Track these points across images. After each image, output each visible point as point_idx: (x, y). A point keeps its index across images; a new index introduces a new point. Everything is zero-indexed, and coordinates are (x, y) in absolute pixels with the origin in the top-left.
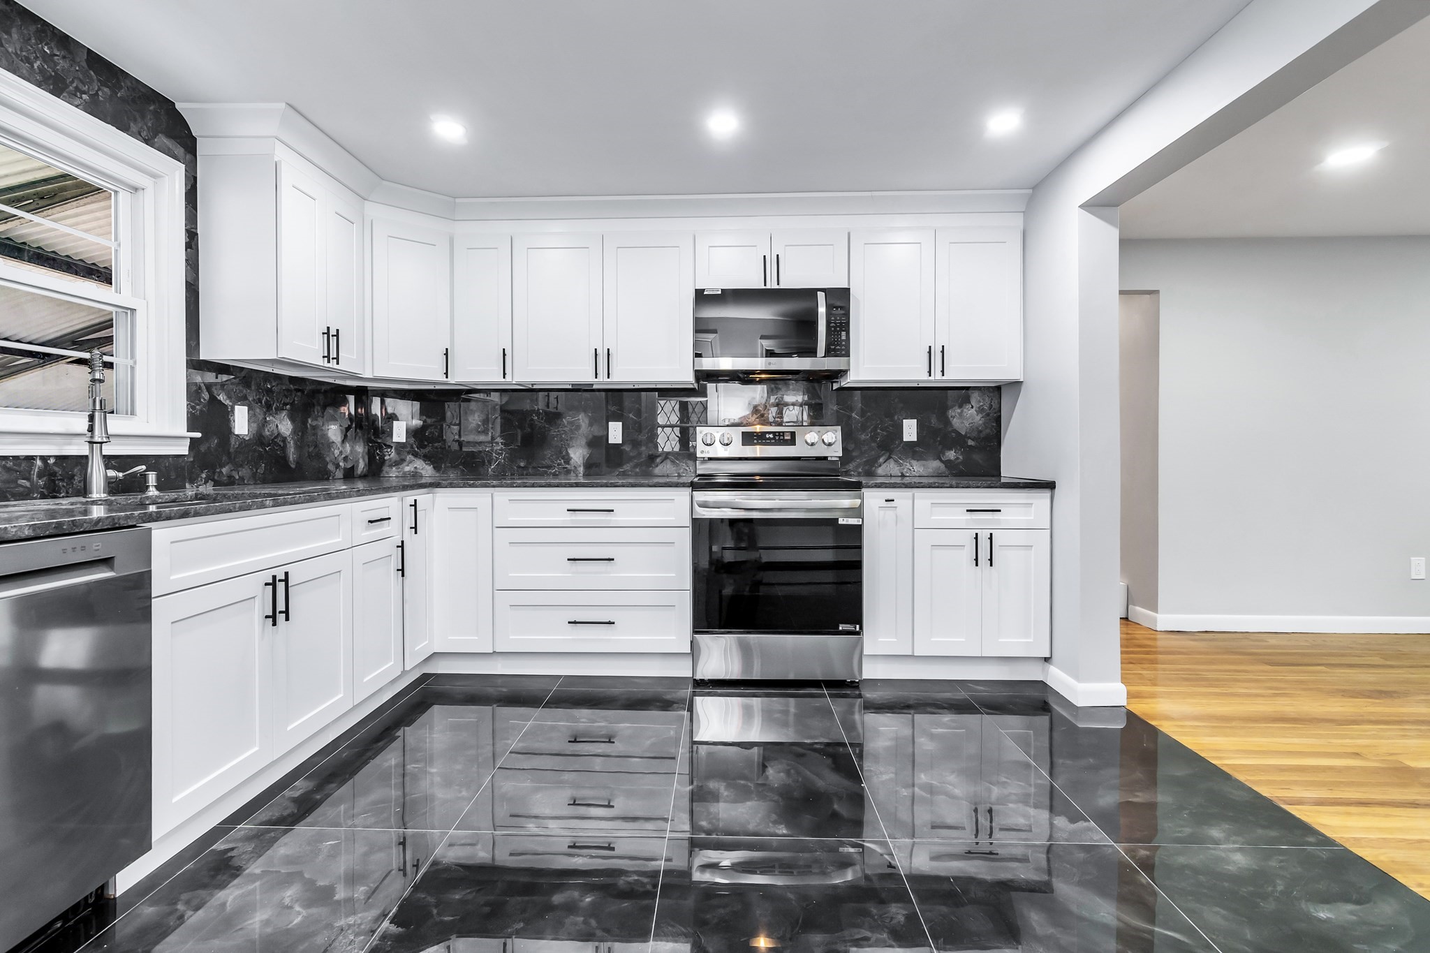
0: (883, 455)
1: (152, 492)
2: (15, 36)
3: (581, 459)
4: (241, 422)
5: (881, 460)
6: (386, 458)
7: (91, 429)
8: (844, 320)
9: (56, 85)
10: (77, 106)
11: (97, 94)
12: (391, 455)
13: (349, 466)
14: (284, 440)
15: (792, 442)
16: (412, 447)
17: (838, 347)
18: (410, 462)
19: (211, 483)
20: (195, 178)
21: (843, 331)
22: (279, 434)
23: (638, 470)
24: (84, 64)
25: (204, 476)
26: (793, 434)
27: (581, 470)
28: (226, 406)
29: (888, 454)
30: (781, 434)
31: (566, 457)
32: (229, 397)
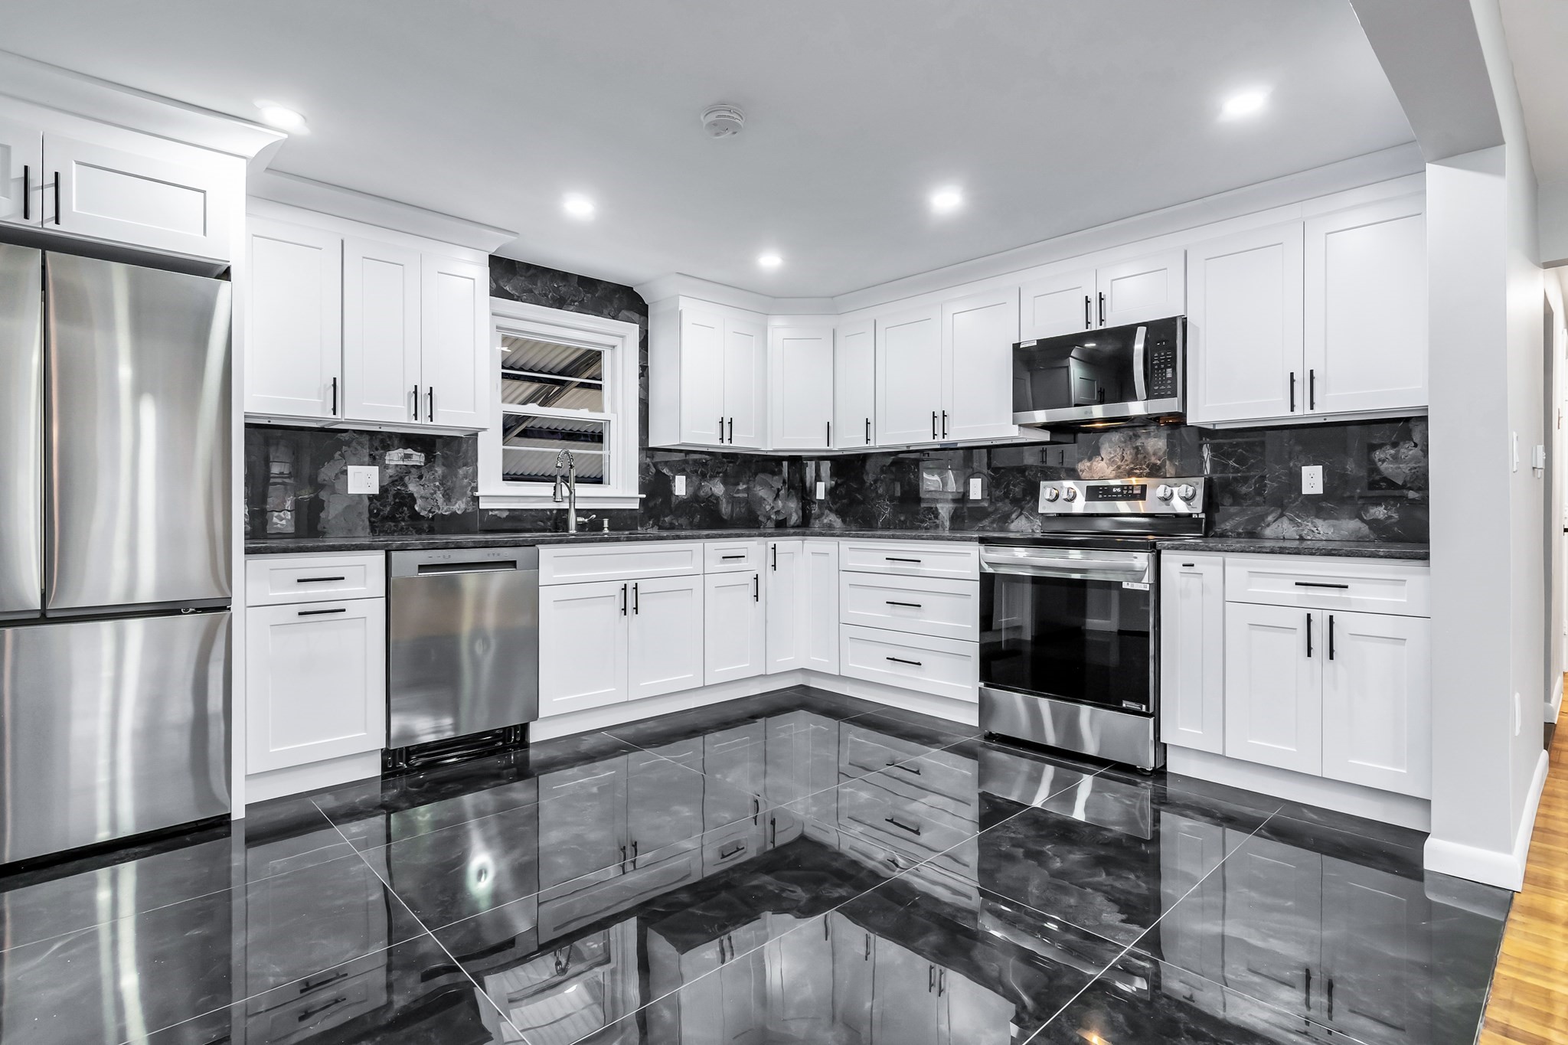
0: (1272, 512)
1: (606, 531)
2: (539, 284)
3: (948, 514)
4: (680, 486)
5: (1270, 518)
6: (813, 512)
7: (555, 494)
8: (1169, 355)
9: (560, 303)
10: (571, 311)
11: (583, 300)
12: (815, 510)
13: (781, 518)
14: (717, 498)
15: (1142, 496)
16: (828, 504)
17: (1163, 387)
18: (827, 516)
19: (656, 527)
20: (647, 331)
21: (1169, 367)
22: (712, 495)
23: (995, 525)
24: (576, 285)
25: (651, 522)
26: (1144, 488)
27: (947, 524)
28: (668, 477)
29: (1279, 511)
30: (1130, 488)
31: (935, 512)
32: (671, 471)
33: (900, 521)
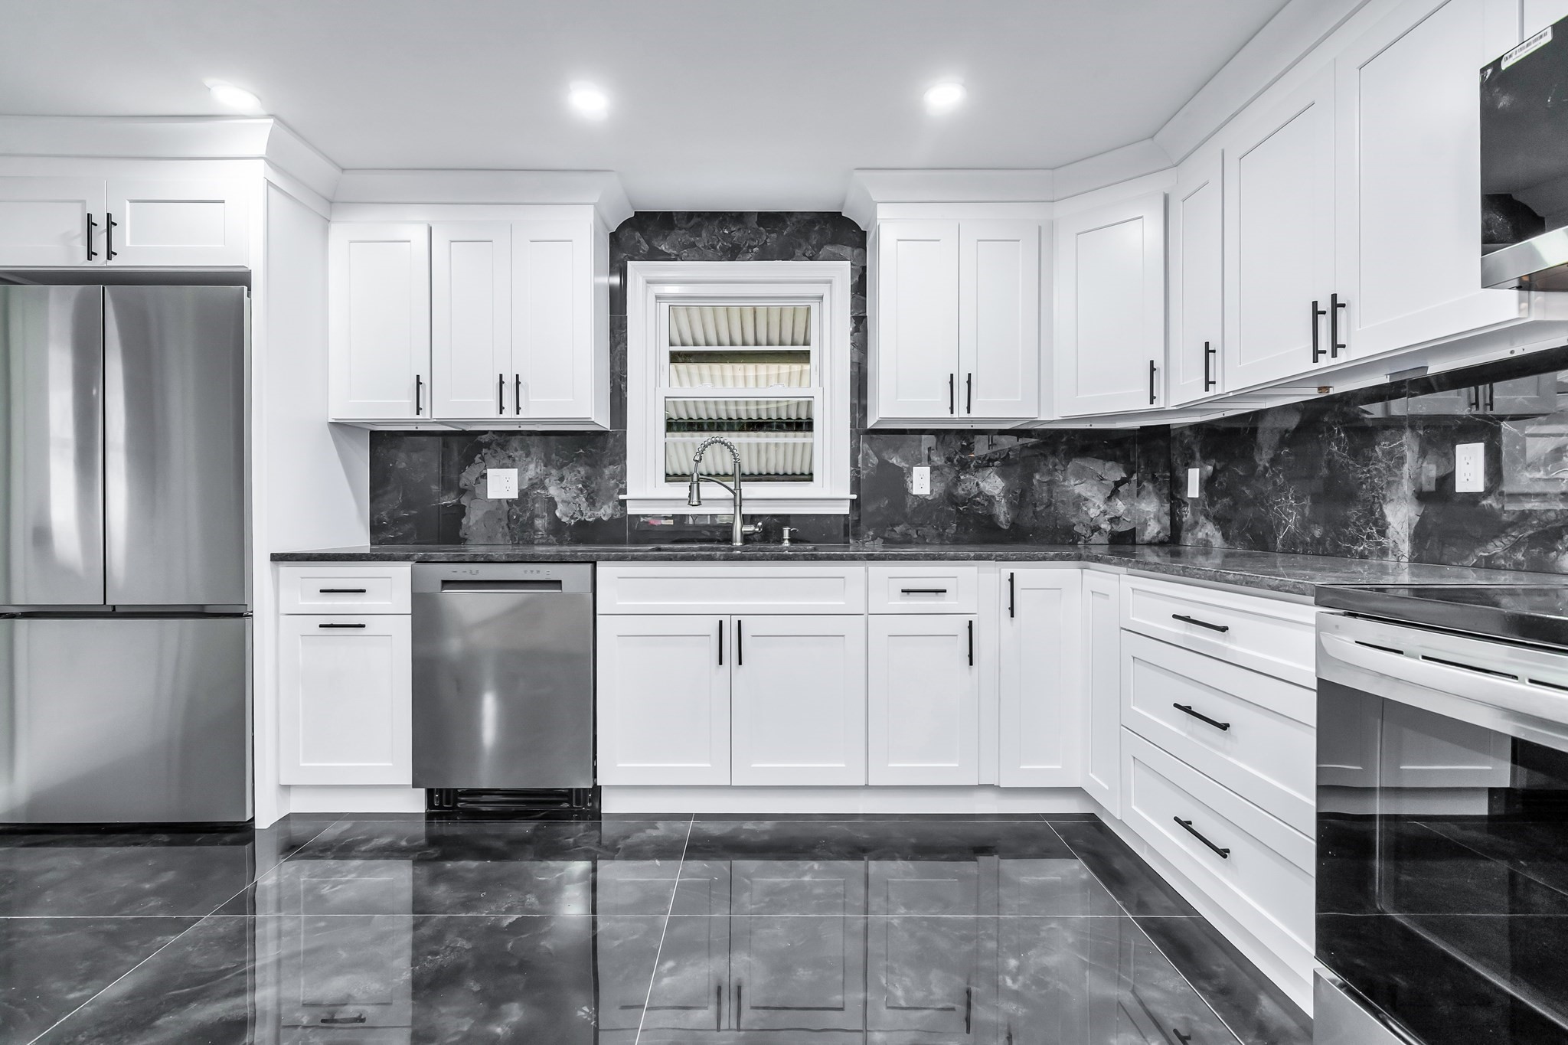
1: (786, 544)
2: (704, 234)
4: (921, 482)
6: (1184, 519)
7: (690, 496)
9: (733, 253)
10: (749, 260)
11: (766, 242)
12: (1187, 516)
13: (1122, 528)
14: (990, 499)
16: (1204, 506)
18: (1202, 526)
19: (879, 541)
20: (864, 268)
22: (980, 493)
24: (756, 226)
25: (871, 533)
28: (901, 469)
31: (1380, 522)
32: (905, 459)
33: (1313, 537)
